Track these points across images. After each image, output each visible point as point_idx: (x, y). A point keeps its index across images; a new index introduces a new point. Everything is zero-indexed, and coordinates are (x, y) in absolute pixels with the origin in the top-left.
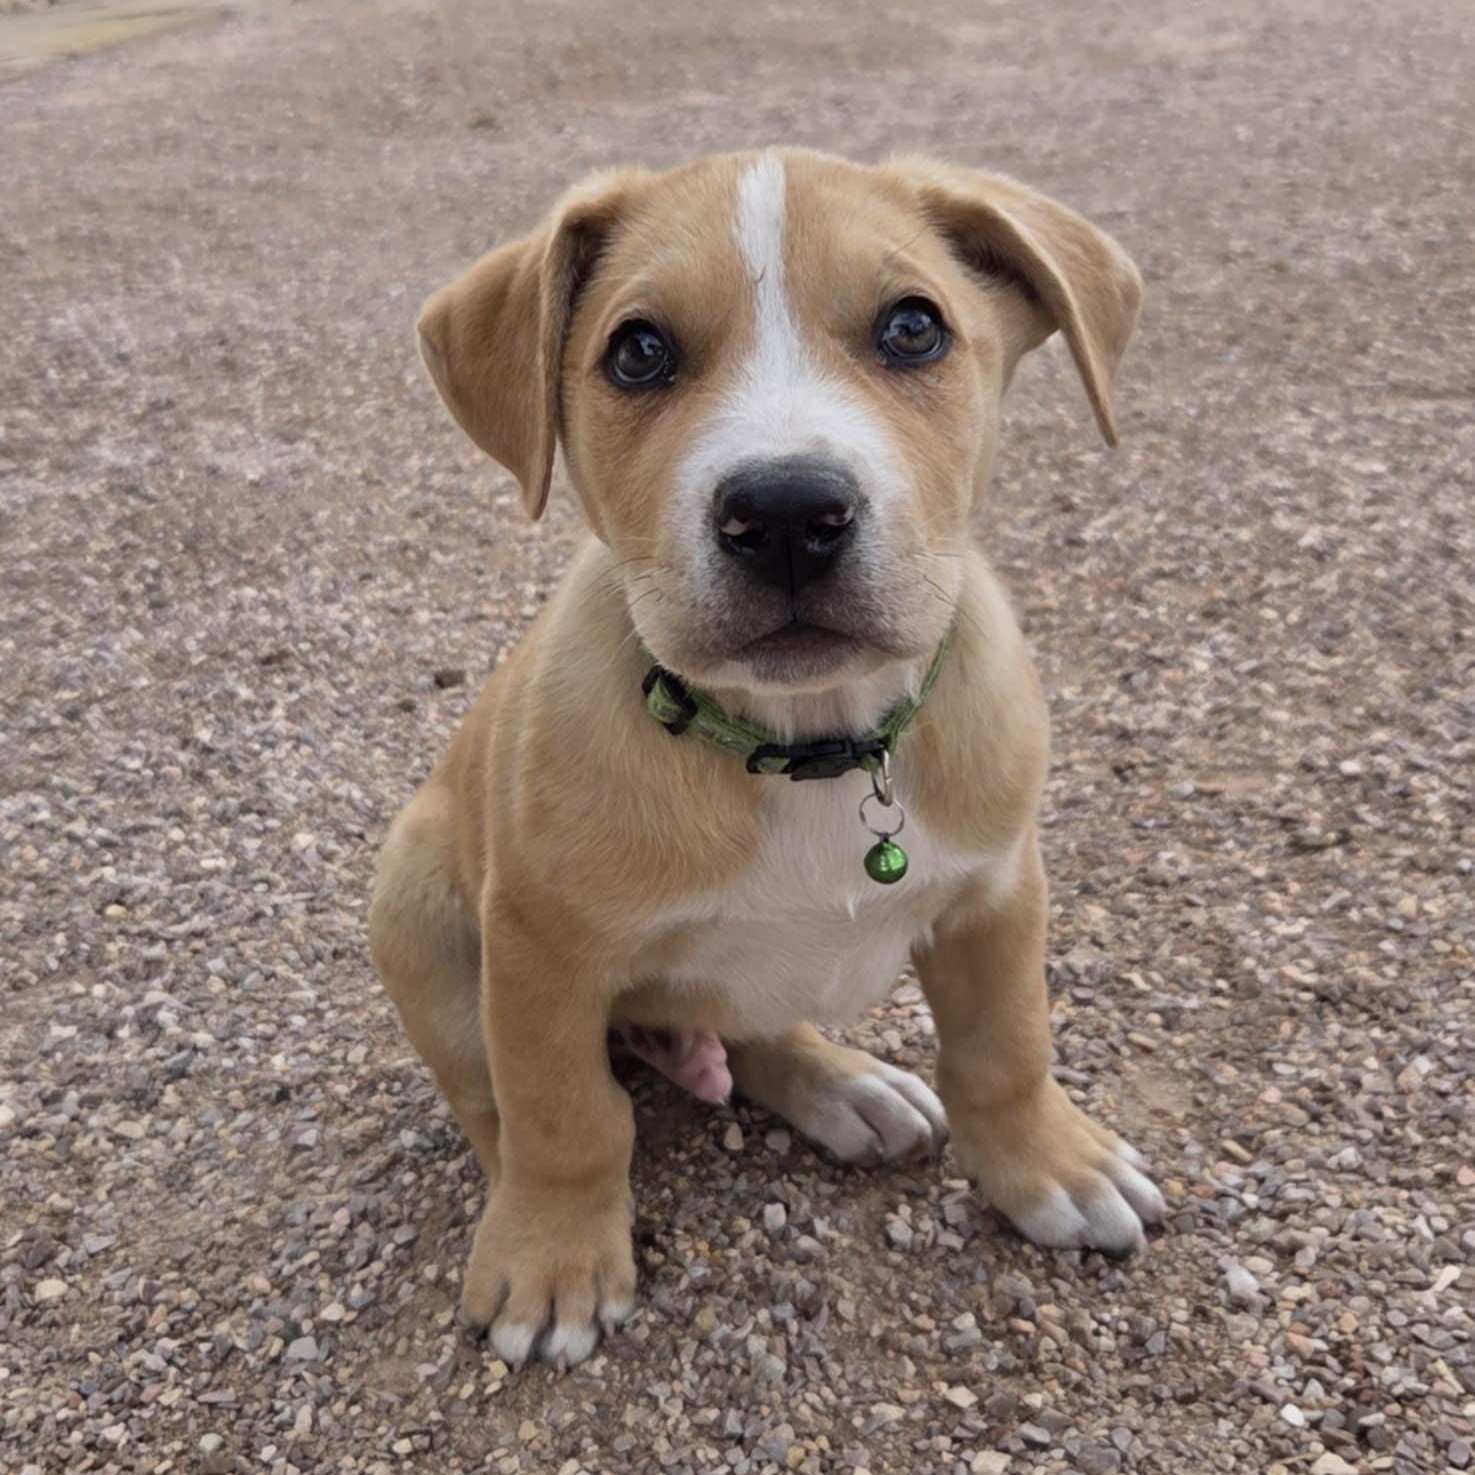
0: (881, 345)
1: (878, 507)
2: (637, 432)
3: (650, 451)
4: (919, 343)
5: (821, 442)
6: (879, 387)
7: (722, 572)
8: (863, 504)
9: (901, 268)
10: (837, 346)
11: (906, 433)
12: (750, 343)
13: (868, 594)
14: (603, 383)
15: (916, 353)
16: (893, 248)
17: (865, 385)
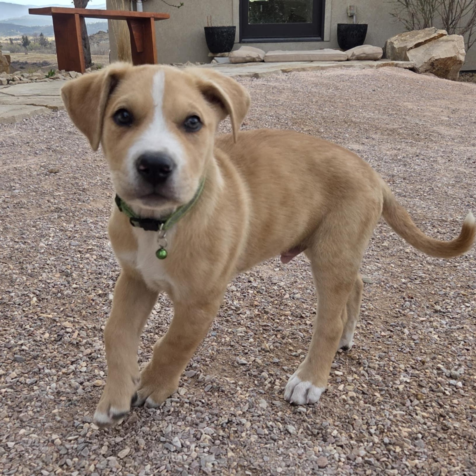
0: (185, 125)
1: (179, 168)
2: (120, 137)
3: (123, 143)
4: (195, 126)
5: (166, 149)
6: (183, 137)
7: (137, 177)
8: (175, 166)
9: (193, 107)
10: (174, 125)
11: (188, 149)
12: (151, 120)
13: (173, 188)
14: (113, 122)
15: (194, 129)
16: (191, 101)
17: (179, 136)
